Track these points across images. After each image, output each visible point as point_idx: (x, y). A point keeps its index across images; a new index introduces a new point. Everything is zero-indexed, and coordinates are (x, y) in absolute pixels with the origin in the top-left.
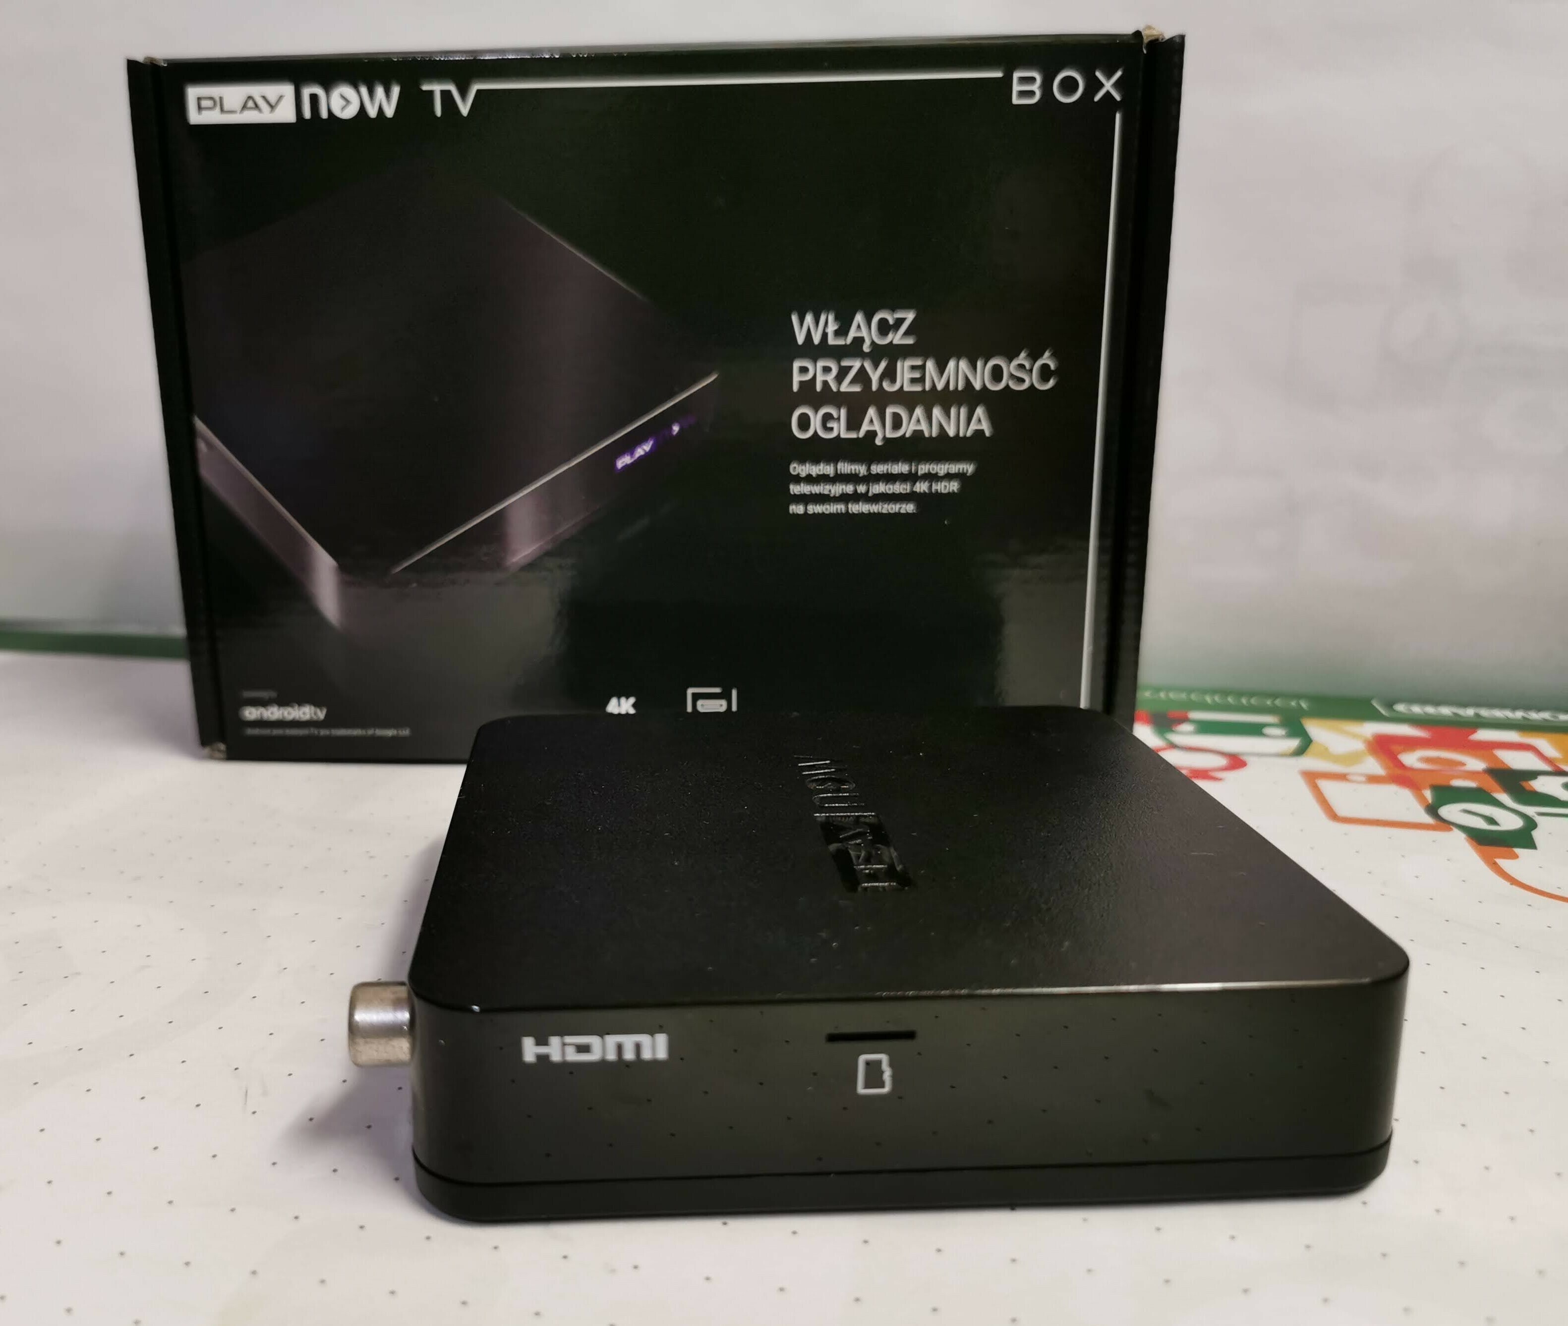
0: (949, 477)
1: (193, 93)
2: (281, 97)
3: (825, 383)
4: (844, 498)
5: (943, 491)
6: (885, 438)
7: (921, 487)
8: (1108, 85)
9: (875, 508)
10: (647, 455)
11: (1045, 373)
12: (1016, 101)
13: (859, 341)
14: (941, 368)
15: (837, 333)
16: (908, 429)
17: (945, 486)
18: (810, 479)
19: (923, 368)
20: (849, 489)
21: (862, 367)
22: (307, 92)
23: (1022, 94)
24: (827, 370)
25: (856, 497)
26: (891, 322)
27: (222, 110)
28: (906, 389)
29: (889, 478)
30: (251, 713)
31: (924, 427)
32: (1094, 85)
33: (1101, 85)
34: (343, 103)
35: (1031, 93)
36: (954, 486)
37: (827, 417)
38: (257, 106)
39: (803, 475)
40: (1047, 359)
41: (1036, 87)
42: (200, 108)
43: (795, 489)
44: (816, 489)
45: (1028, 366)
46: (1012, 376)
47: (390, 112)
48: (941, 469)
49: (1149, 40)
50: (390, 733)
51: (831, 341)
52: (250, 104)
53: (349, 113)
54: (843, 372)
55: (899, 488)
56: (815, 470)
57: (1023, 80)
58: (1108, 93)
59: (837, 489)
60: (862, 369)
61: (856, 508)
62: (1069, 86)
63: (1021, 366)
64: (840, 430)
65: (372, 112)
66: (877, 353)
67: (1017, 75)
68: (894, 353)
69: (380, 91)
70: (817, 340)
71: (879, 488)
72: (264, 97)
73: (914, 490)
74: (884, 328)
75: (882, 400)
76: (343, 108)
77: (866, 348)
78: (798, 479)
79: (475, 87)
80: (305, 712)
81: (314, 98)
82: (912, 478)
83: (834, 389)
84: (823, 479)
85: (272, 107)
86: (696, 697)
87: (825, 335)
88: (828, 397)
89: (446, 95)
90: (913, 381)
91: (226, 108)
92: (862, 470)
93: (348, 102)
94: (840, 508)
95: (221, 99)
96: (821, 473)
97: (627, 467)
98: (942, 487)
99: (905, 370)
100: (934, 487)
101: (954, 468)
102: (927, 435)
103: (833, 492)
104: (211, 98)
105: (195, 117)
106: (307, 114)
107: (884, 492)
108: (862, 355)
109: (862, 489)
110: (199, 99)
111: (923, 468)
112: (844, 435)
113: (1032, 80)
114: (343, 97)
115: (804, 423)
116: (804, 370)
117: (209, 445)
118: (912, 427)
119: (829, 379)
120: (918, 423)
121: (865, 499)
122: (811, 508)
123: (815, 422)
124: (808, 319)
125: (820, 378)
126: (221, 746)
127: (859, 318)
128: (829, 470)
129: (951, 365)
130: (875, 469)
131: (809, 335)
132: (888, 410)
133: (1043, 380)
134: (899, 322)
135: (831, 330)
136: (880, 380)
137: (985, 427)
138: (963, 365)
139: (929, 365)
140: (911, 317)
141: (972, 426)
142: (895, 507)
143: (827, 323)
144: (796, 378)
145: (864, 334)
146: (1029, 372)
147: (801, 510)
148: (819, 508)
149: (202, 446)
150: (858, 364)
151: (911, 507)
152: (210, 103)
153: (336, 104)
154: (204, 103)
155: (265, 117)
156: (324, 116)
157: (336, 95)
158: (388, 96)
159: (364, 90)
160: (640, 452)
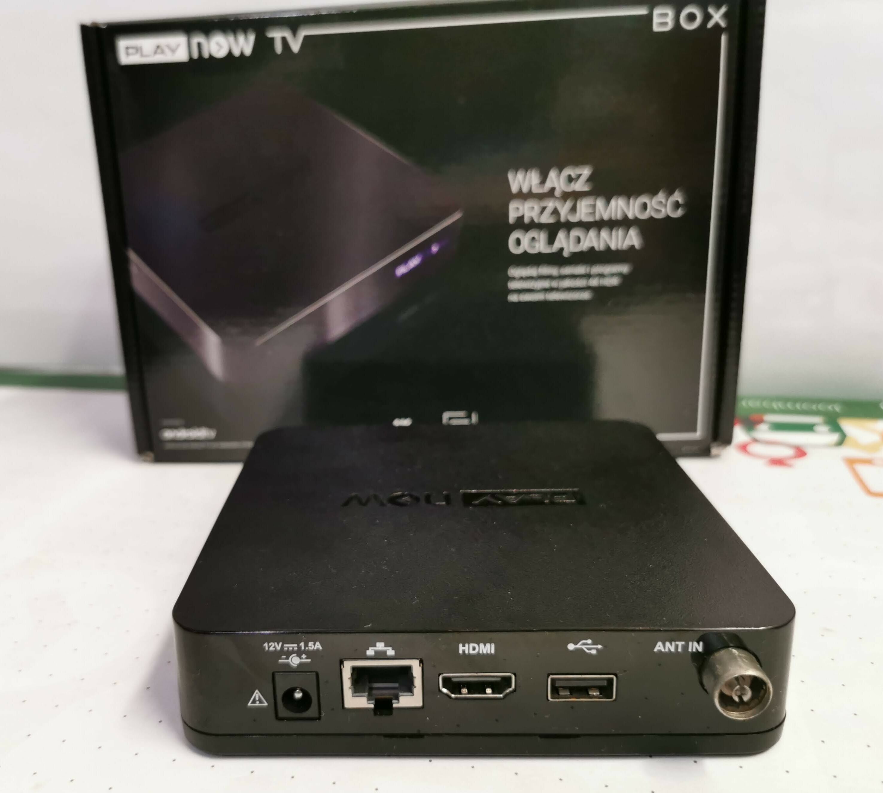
0: (612, 275)
1: (122, 43)
2: (178, 45)
3: (531, 218)
4: (544, 290)
5: (608, 285)
6: (569, 252)
7: (594, 282)
8: (717, 17)
9: (563, 297)
10: (416, 266)
11: (676, 206)
12: (655, 29)
13: (552, 189)
14: (606, 206)
15: (538, 185)
16: (585, 246)
17: (610, 281)
18: (521, 279)
19: (594, 207)
20: (547, 284)
21: (555, 206)
22: (195, 41)
23: (660, 25)
24: (532, 208)
25: (551, 290)
26: (574, 176)
27: (141, 55)
28: (583, 219)
29: (574, 277)
30: (168, 434)
31: (595, 243)
32: (707, 17)
33: (713, 17)
34: (218, 47)
35: (666, 24)
36: (615, 281)
37: (532, 239)
38: (163, 51)
39: (517, 276)
40: (677, 196)
41: (669, 20)
42: (128, 54)
43: (512, 285)
44: (525, 285)
45: (664, 202)
46: (653, 209)
47: (248, 52)
48: (607, 270)
51: (534, 190)
52: (159, 50)
53: (223, 54)
54: (542, 210)
55: (578, 284)
56: (524, 273)
57: (660, 15)
58: (717, 22)
59: (539, 285)
60: (554, 208)
61: (550, 297)
63: (660, 202)
64: (541, 247)
65: (237, 53)
66: (566, 196)
67: (656, 12)
68: (576, 196)
69: (242, 40)
70: (525, 190)
71: (567, 283)
72: (168, 46)
73: (589, 284)
75: (569, 226)
76: (218, 51)
77: (557, 193)
78: (513, 279)
79: (303, 33)
80: (203, 433)
81: (200, 45)
82: (588, 276)
83: (536, 221)
84: (530, 278)
85: (173, 51)
86: (449, 418)
87: (530, 187)
88: (532, 226)
89: (284, 40)
90: (588, 214)
91: (144, 53)
92: (555, 272)
93: (221, 46)
94: (541, 298)
95: (141, 47)
96: (529, 274)
97: (403, 274)
98: (607, 282)
99: (582, 207)
100: (602, 282)
101: (615, 269)
102: (597, 249)
103: (536, 286)
104: (135, 47)
105: (124, 60)
106: (195, 55)
107: (570, 286)
108: (554, 198)
109: (555, 284)
110: (127, 48)
111: (595, 270)
112: (543, 251)
113: (666, 15)
114: (217, 42)
115: (517, 243)
116: (517, 209)
117: (139, 269)
118: (587, 244)
119: (532, 214)
120: (591, 242)
121: (557, 291)
122: (522, 298)
123: (524, 243)
124: (519, 177)
125: (527, 214)
126: (150, 454)
127: (552, 175)
128: (534, 273)
129: (613, 203)
130: (563, 272)
131: (519, 187)
132: (571, 234)
133: (674, 211)
134: (578, 177)
135: (533, 183)
136: (566, 215)
137: (635, 243)
138: (621, 203)
139: (598, 204)
140: (586, 172)
141: (626, 242)
142: (576, 296)
143: (531, 179)
144: (511, 215)
145: (556, 185)
146: (665, 206)
147: (515, 299)
148: (527, 298)
149: (134, 268)
150: (552, 205)
151: (587, 296)
152: (134, 50)
153: (214, 48)
154: (130, 50)
155: (169, 59)
156: (206, 56)
157: (214, 43)
158: (247, 42)
159: (232, 39)
160: (412, 265)
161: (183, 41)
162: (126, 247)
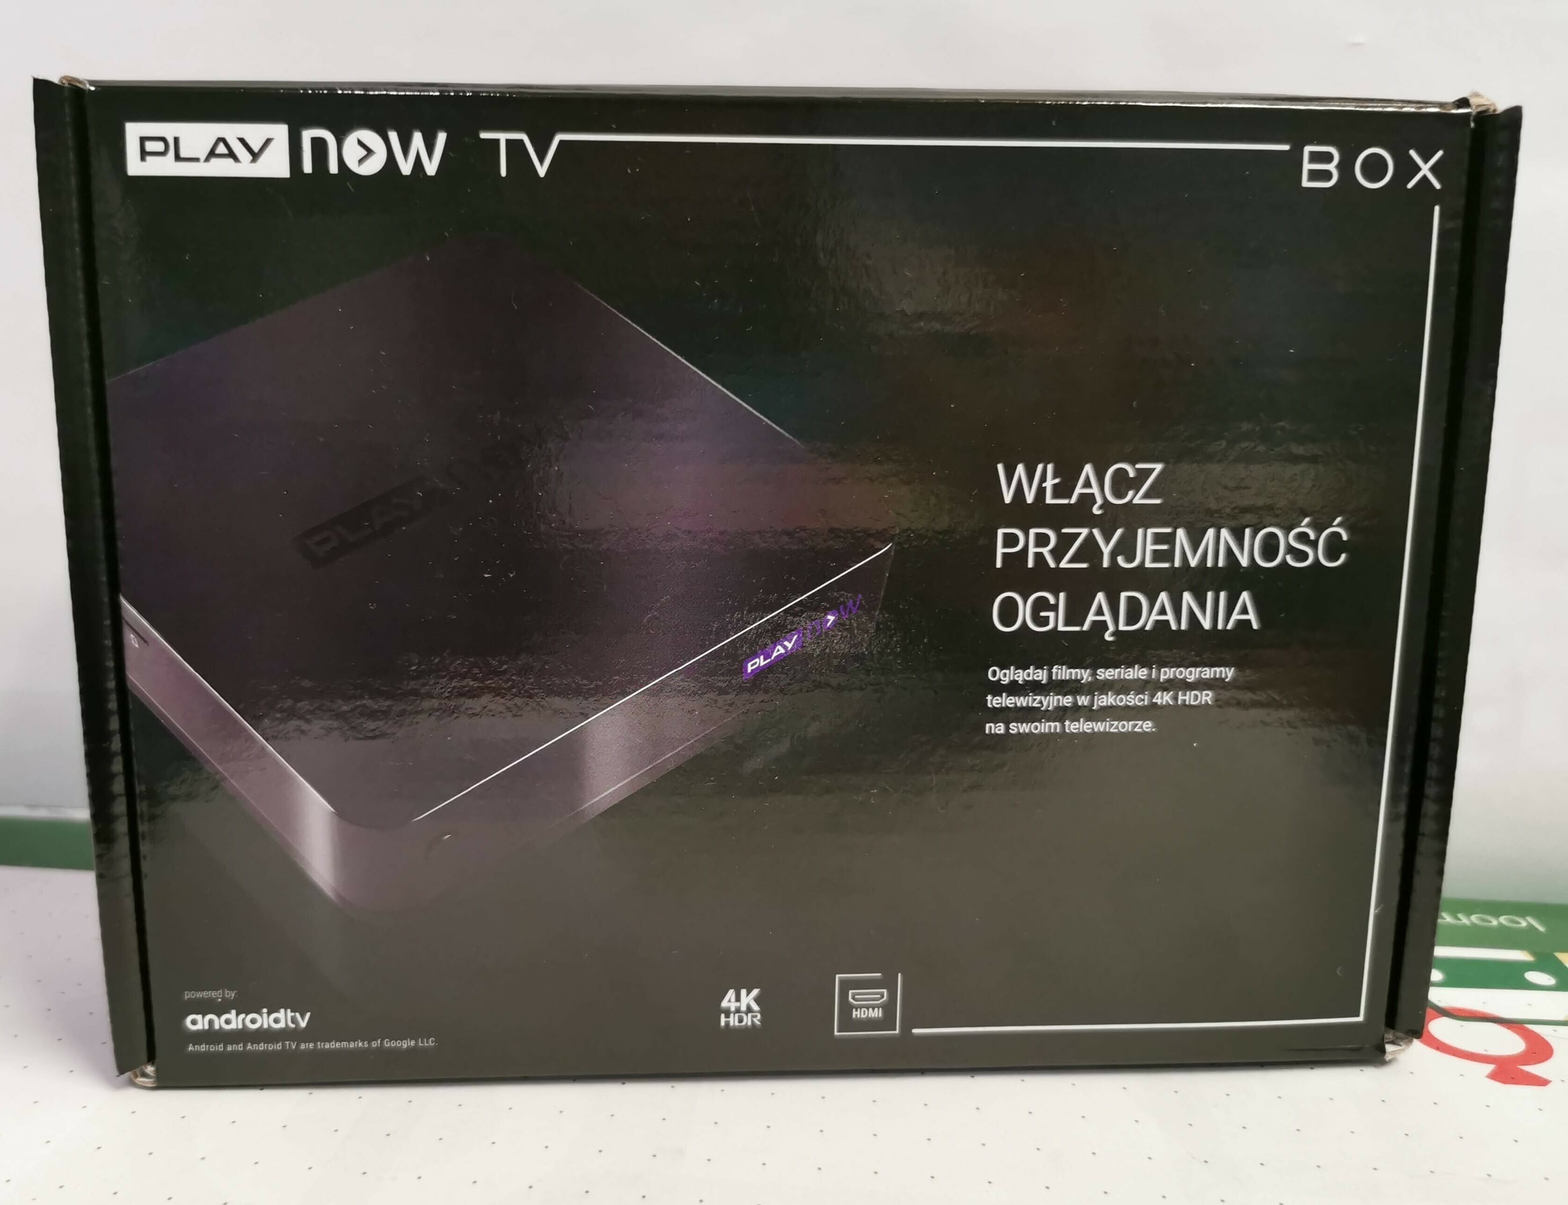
0: (1201, 685)
1: (134, 131)
2: (268, 141)
3: (1039, 557)
4: (1061, 714)
5: (1192, 703)
6: (1117, 633)
7: (1163, 698)
8: (1425, 169)
9: (1099, 727)
11: (1334, 547)
12: (1306, 183)
13: (1087, 500)
14: (1195, 541)
15: (1058, 491)
16: (1148, 620)
17: (1196, 697)
18: (1014, 689)
19: (1170, 539)
20: (1067, 701)
21: (1091, 536)
22: (307, 135)
23: (1315, 175)
24: (1042, 540)
25: (1075, 712)
26: (1132, 474)
27: (178, 158)
28: (1148, 564)
29: (1122, 686)
30: (197, 1023)
31: (1170, 617)
32: (1407, 169)
33: (1419, 169)
34: (364, 153)
35: (1327, 175)
36: (1207, 697)
37: (1041, 605)
38: (232, 155)
39: (1006, 681)
40: (1337, 528)
41: (1332, 167)
42: (144, 154)
43: (993, 701)
44: (1022, 701)
45: (1312, 536)
46: (1290, 550)
47: (431, 168)
48: (1192, 674)
49: (1479, 109)
50: (405, 1044)
51: (1049, 500)
52: (222, 149)
53: (373, 166)
54: (1065, 542)
55: (1132, 700)
56: (1021, 676)
57: (1316, 157)
58: (1425, 177)
59: (1051, 701)
60: (1090, 539)
61: (1072, 727)
62: (1374, 168)
63: (1302, 537)
64: (1057, 621)
65: (406, 168)
66: (1111, 518)
67: (1308, 149)
69: (418, 140)
70: (1030, 498)
71: (1108, 700)
72: (242, 141)
73: (1154, 701)
74: (1122, 484)
75: (1115, 581)
76: (361, 161)
77: (1096, 511)
78: (998, 689)
79: (559, 137)
80: (282, 1019)
81: (319, 146)
82: (1152, 686)
83: (1052, 564)
84: (1035, 687)
85: (255, 156)
86: (846, 986)
87: (1041, 491)
88: (1042, 576)
89: (514, 146)
90: (1157, 556)
91: (183, 154)
92: (1085, 675)
93: (369, 152)
94: (1053, 726)
95: (176, 140)
96: (1031, 678)
98: (1189, 698)
99: (1146, 541)
100: (1180, 698)
101: (1208, 673)
102: (1174, 627)
103: (1045, 704)
104: (163, 139)
105: (135, 167)
106: (308, 168)
107: (1114, 704)
108: (1090, 521)
109: (1083, 700)
110: (143, 140)
111: (1167, 673)
112: (1061, 628)
113: (1328, 158)
114: (360, 143)
115: (1009, 612)
116: (1011, 540)
117: (143, 639)
118: (1154, 617)
119: (1045, 551)
120: (1163, 611)
121: (1090, 714)
122: (1014, 728)
123: (1025, 611)
124: (1020, 469)
125: (1032, 550)
126: (150, 1069)
127: (1088, 469)
128: (1041, 675)
129: (1211, 533)
130: (1105, 674)
131: (1019, 492)
132: (1124, 595)
133: (1332, 555)
134: (1144, 475)
135: (1049, 484)
136: (1114, 555)
137: (1252, 616)
138: (1225, 533)
139: (1181, 533)
140: (1158, 467)
141: (1235, 616)
142: (1127, 726)
143: (1043, 479)
144: (1000, 550)
145: (1095, 490)
146: (1314, 544)
147: (999, 729)
148: (1024, 728)
149: (131, 640)
150: (1085, 532)
151: (1147, 726)
152: (159, 146)
153: (352, 153)
154: (150, 146)
155: (245, 169)
156: (333, 168)
157: (351, 141)
158: (430, 148)
159: (393, 136)
160: (779, 650)
161: (280, 132)
162: (115, 589)
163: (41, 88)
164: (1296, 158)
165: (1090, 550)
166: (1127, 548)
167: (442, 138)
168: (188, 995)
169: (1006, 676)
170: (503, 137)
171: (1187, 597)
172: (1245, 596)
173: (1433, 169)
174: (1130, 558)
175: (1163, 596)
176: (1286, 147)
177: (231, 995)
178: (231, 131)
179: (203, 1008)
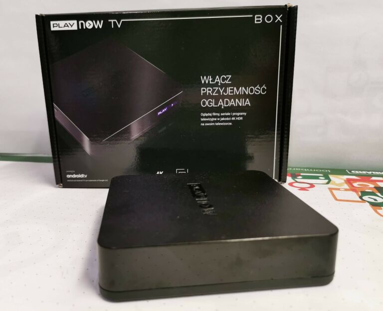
0: (240, 116)
1: (52, 23)
2: (74, 24)
3: (209, 93)
8: (279, 18)
9: (222, 124)
10: (165, 111)
11: (264, 90)
12: (256, 22)
13: (217, 83)
14: (238, 89)
16: (230, 104)
17: (239, 118)
18: (206, 117)
19: (233, 89)
20: (215, 119)
22: (80, 22)
23: (257, 21)
24: (209, 90)
25: (217, 121)
29: (225, 117)
30: (69, 176)
31: (234, 104)
32: (275, 18)
33: (277, 18)
35: (260, 21)
36: (241, 118)
37: (210, 102)
38: (68, 26)
40: (264, 87)
41: (261, 19)
42: (54, 27)
43: (202, 120)
44: (207, 119)
46: (255, 91)
47: (101, 27)
48: (238, 114)
49: (289, 7)
50: (103, 181)
51: (210, 83)
52: (66, 25)
53: (91, 27)
54: (214, 90)
55: (227, 119)
56: (207, 115)
58: (279, 20)
59: (213, 119)
60: (218, 90)
61: (217, 124)
62: (269, 19)
64: (213, 105)
65: (96, 27)
66: (222, 86)
67: (256, 16)
68: (226, 86)
69: (98, 22)
70: (207, 82)
71: (223, 119)
72: (69, 24)
74: (224, 79)
75: (223, 97)
77: (219, 84)
78: (203, 117)
79: (122, 20)
80: (82, 176)
81: (82, 24)
82: (231, 116)
83: (212, 94)
84: (209, 117)
85: (72, 26)
86: (178, 171)
87: (209, 81)
88: (210, 97)
89: (114, 22)
91: (60, 26)
92: (218, 114)
93: (90, 25)
94: (214, 124)
95: (59, 24)
97: (160, 114)
99: (229, 90)
101: (241, 114)
102: (234, 106)
103: (211, 120)
105: (52, 29)
106: (80, 28)
109: (218, 119)
111: (234, 114)
113: (260, 17)
114: (89, 23)
115: (204, 103)
117: (57, 110)
118: (231, 104)
119: (210, 92)
120: (232, 102)
121: (220, 122)
122: (206, 124)
123: (207, 103)
124: (205, 77)
125: (208, 92)
126: (62, 184)
127: (217, 77)
128: (210, 115)
129: (241, 88)
130: (222, 114)
131: (205, 81)
132: (225, 100)
133: (263, 92)
134: (228, 78)
135: (210, 80)
136: (223, 92)
137: (249, 103)
138: (243, 88)
139: (235, 88)
140: (230, 76)
141: (246, 103)
142: (227, 124)
143: (209, 78)
144: (202, 92)
145: (219, 81)
146: (260, 90)
147: (203, 124)
148: (208, 124)
149: (55, 110)
150: (217, 88)
151: (231, 124)
152: (56, 25)
153: (87, 25)
154: (55, 25)
155: (70, 28)
156: (84, 28)
157: (87, 23)
158: (100, 23)
159: (94, 22)
160: (164, 111)
161: (75, 22)
162: (52, 102)
163: (37, 16)
164: (253, 18)
165: (218, 92)
166: (225, 91)
167: (102, 21)
168: (67, 171)
169: (204, 115)
170: (112, 21)
171: (237, 100)
172: (247, 100)
173: (280, 18)
174: (226, 93)
175: (232, 100)
176: (252, 16)
177: (74, 171)
178: (68, 22)
179: (70, 174)
